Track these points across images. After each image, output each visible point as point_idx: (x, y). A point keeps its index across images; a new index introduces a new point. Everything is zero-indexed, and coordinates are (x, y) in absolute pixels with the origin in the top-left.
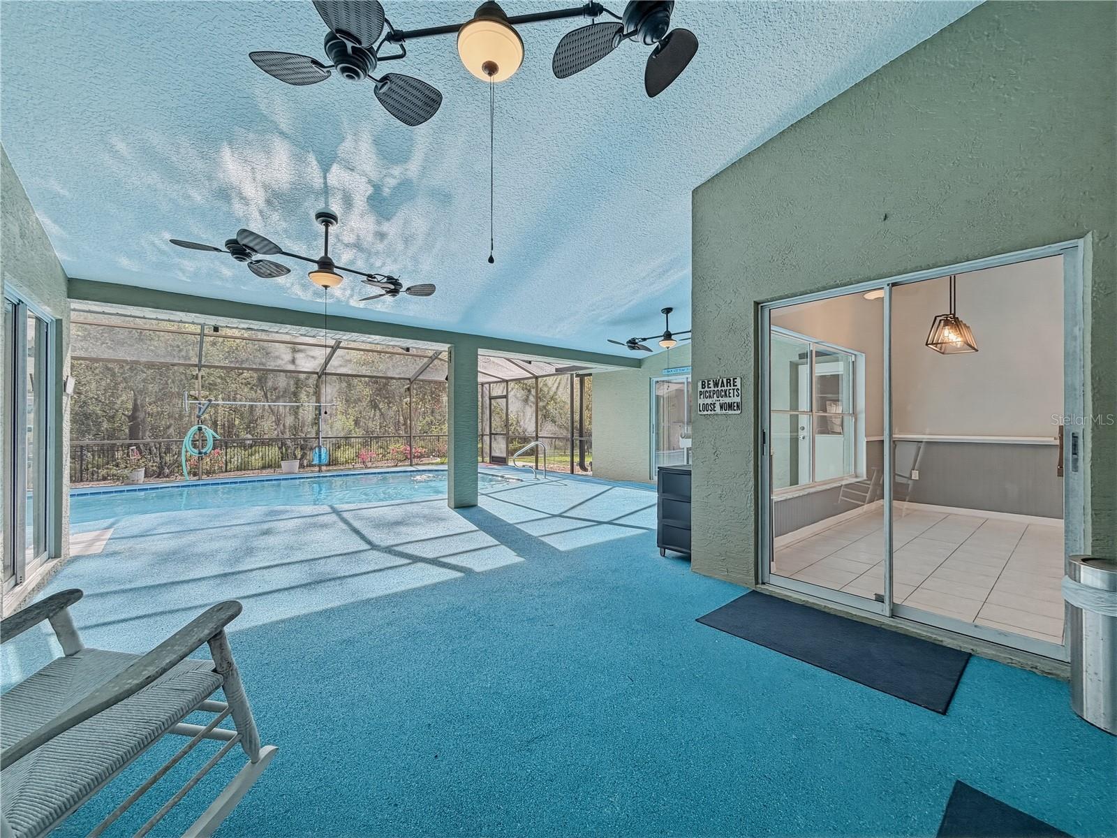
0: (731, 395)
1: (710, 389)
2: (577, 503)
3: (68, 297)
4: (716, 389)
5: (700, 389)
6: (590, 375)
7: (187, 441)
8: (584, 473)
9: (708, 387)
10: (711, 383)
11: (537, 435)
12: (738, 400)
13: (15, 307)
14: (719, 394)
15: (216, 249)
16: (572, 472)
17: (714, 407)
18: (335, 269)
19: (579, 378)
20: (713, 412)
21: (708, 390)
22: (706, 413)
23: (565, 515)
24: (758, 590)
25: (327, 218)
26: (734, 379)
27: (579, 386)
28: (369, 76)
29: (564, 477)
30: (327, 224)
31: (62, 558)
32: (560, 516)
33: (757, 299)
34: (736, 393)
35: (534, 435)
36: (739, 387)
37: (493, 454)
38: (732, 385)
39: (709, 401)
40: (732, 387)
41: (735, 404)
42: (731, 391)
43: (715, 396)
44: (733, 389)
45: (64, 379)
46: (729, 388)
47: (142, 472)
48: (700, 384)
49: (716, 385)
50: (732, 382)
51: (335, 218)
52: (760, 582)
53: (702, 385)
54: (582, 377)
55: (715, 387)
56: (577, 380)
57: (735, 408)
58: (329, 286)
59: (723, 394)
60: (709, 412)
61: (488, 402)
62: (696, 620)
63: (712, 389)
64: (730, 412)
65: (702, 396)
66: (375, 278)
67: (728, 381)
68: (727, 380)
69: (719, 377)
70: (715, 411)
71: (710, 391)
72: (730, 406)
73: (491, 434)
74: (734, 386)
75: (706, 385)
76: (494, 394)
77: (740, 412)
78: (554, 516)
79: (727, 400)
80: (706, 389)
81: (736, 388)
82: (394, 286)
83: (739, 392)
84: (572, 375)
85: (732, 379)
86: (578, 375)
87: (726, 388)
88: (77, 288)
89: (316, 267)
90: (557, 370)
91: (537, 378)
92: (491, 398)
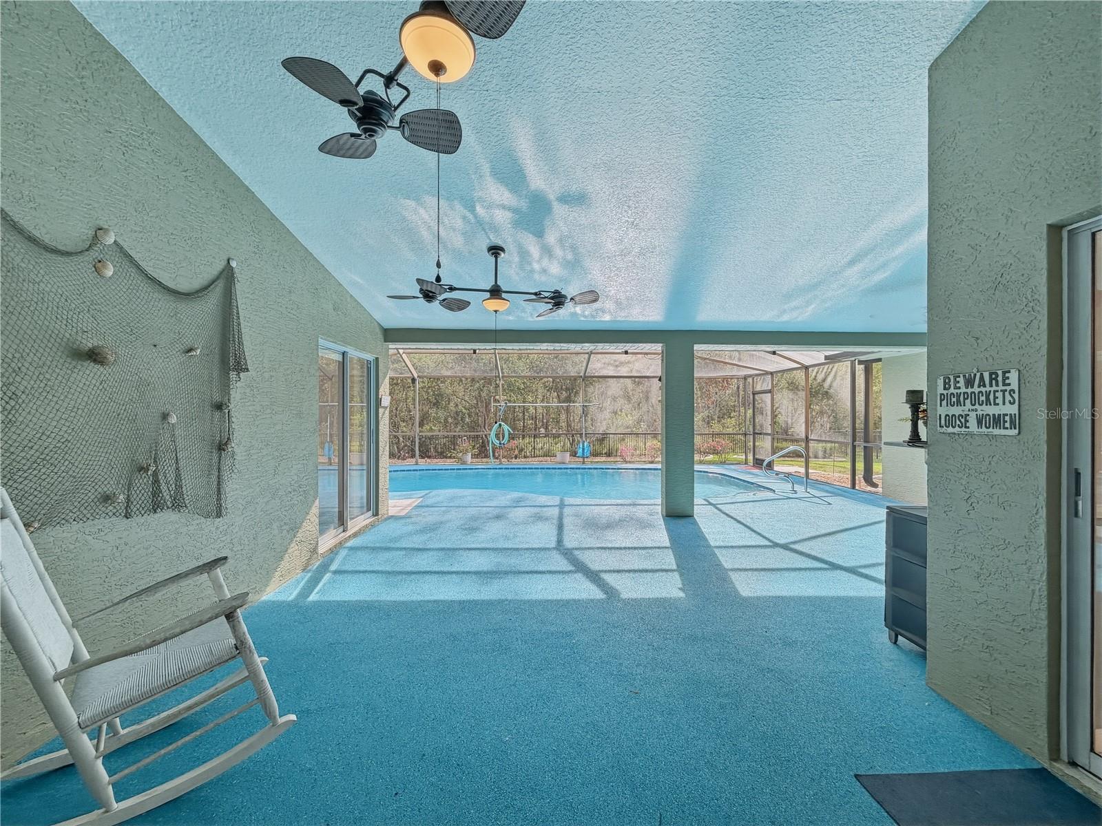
0: (999, 401)
1: (959, 391)
2: (823, 532)
3: (385, 341)
4: (969, 390)
5: (940, 390)
6: (880, 360)
7: (493, 434)
8: (873, 489)
9: (956, 388)
10: (961, 380)
11: (807, 437)
12: (1014, 410)
13: (343, 354)
14: (975, 399)
15: (414, 297)
16: (853, 486)
17: (967, 421)
18: (503, 294)
19: (862, 366)
20: (963, 429)
21: (955, 391)
22: (950, 430)
23: (792, 546)
24: (1054, 771)
25: (495, 250)
26: (1004, 373)
27: (863, 376)
28: (388, 127)
29: (837, 492)
30: (496, 255)
31: (380, 516)
32: (785, 547)
33: (1054, 219)
34: (1008, 398)
35: (803, 436)
36: (1015, 386)
37: (757, 457)
38: (1000, 383)
39: (956, 411)
40: (1001, 387)
41: (1007, 418)
42: (999, 395)
43: (968, 402)
44: (1004, 391)
45: (380, 397)
46: (994, 388)
47: (470, 455)
48: (940, 382)
49: (970, 383)
50: (1000, 379)
51: (502, 249)
52: (1064, 756)
53: (945, 382)
54: (868, 366)
55: (967, 388)
56: (860, 369)
57: (1007, 425)
58: (498, 311)
59: (983, 398)
60: (957, 430)
61: (751, 397)
62: (856, 776)
63: (963, 390)
64: (997, 431)
65: (944, 403)
66: (541, 294)
67: (993, 376)
68: (991, 374)
69: (975, 371)
70: (966, 427)
71: (959, 395)
72: (997, 421)
73: (754, 433)
74: (1004, 384)
75: (952, 383)
76: (758, 388)
77: (1017, 431)
78: (776, 545)
79: (991, 410)
80: (952, 390)
81: (1008, 388)
82: (558, 300)
83: (1016, 396)
84: (853, 363)
85: (1000, 373)
86: (860, 362)
87: (988, 389)
88: (391, 335)
89: (488, 295)
90: (826, 358)
91: (807, 368)
92: (754, 394)
